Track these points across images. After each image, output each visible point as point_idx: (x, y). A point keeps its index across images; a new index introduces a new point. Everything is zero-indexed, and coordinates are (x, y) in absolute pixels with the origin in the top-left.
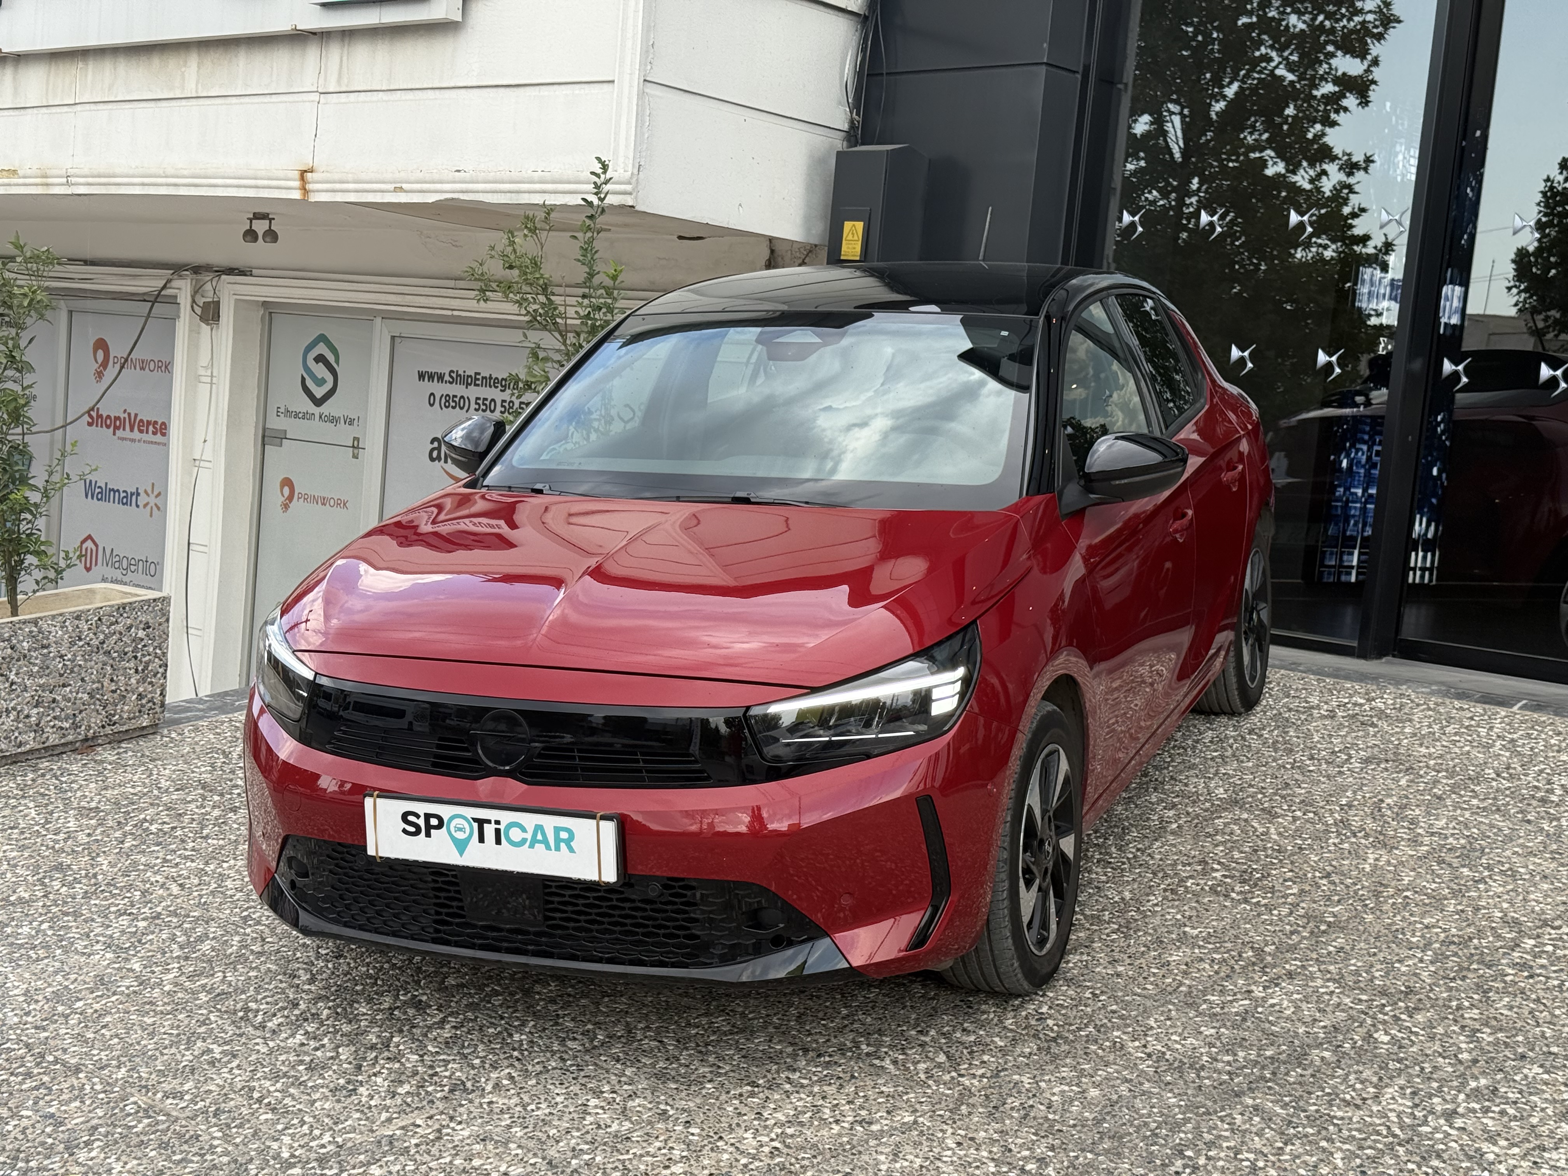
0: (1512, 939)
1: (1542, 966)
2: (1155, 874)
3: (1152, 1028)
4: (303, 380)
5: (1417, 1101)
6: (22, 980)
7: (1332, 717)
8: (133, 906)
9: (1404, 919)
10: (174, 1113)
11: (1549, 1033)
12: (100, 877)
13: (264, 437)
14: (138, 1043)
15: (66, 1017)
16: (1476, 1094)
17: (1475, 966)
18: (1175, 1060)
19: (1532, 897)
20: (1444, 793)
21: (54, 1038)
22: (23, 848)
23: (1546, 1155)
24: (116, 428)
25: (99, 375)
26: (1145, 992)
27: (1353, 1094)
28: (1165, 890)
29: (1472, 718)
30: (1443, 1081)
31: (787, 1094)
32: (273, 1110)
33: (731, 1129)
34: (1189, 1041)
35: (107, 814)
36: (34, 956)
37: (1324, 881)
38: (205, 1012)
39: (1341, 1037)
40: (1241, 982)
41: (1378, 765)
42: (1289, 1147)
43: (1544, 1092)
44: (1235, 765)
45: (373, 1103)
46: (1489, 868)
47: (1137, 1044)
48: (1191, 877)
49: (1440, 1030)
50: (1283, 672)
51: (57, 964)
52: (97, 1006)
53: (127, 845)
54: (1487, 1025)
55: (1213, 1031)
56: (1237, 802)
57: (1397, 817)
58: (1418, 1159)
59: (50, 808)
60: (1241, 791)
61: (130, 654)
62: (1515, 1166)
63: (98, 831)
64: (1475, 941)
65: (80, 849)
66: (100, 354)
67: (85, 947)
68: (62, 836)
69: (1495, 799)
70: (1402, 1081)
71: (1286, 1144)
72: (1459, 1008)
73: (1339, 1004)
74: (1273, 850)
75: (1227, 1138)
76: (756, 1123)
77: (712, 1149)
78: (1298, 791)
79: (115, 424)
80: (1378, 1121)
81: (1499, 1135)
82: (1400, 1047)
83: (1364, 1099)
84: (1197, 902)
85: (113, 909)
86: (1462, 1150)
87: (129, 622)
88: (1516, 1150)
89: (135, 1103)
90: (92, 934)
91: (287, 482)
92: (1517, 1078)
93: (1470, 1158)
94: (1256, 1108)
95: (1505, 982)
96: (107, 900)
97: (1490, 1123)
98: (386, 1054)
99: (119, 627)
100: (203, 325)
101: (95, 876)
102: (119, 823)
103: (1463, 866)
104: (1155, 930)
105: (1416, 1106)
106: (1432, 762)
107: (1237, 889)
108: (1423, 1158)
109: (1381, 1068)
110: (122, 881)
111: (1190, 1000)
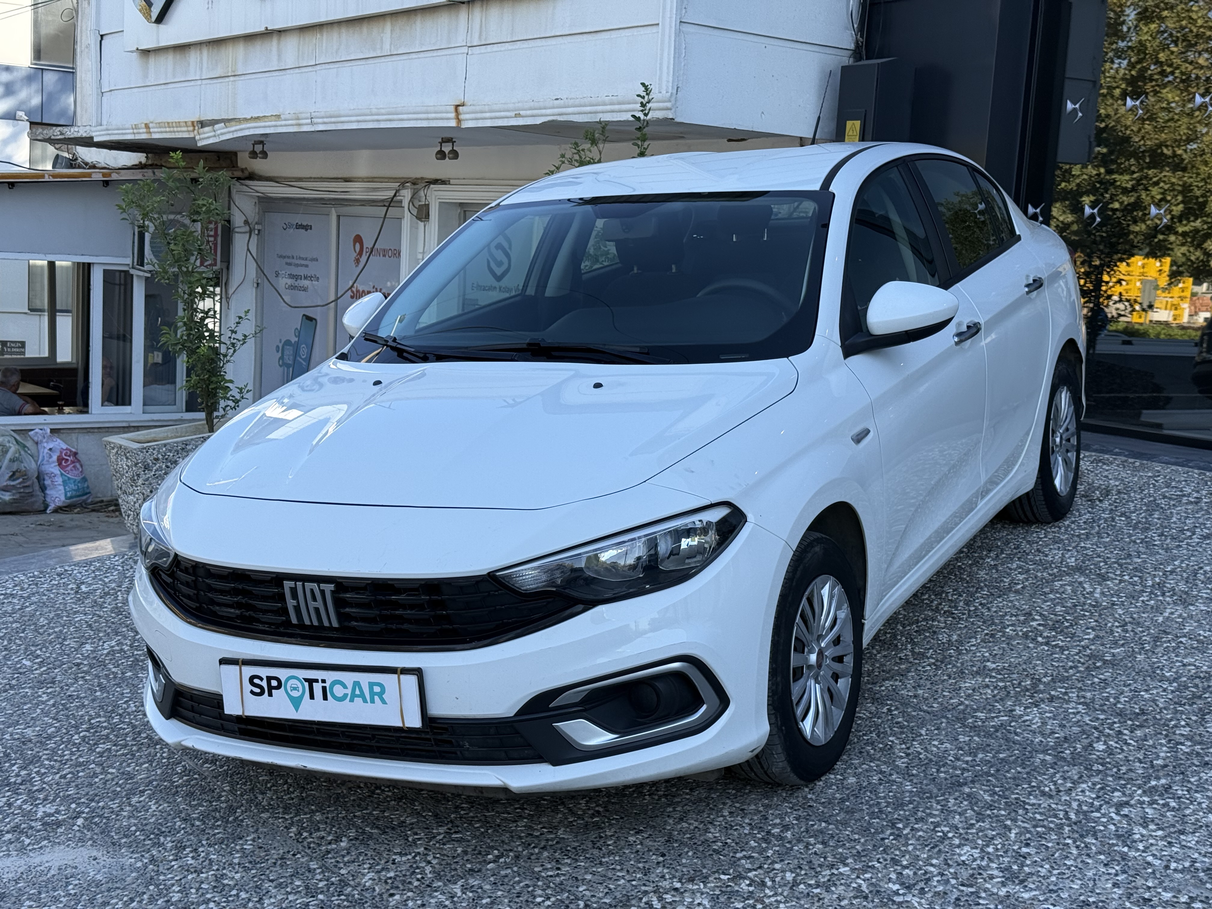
2: (984, 622)
3: (921, 735)
4: (488, 261)
5: (1101, 794)
7: (1196, 503)
9: (1169, 659)
16: (1152, 790)
17: (1207, 695)
18: (927, 757)
23: (1183, 837)
25: (357, 261)
26: (930, 709)
27: (1052, 787)
28: (987, 634)
30: (1129, 781)
34: (944, 746)
37: (1119, 630)
39: (1066, 745)
40: (1009, 703)
42: (980, 824)
44: (1095, 540)
48: (1012, 625)
54: (1191, 739)
55: (967, 739)
56: (1080, 568)
58: (1076, 836)
60: (1089, 560)
66: (358, 246)
70: (1097, 779)
71: (978, 821)
74: (1090, 605)
75: (933, 816)
78: (1136, 560)
84: (1008, 644)
86: (1117, 830)
94: (969, 795)
97: (1151, 812)
100: (419, 223)
104: (962, 664)
108: (1082, 835)
111: (962, 716)
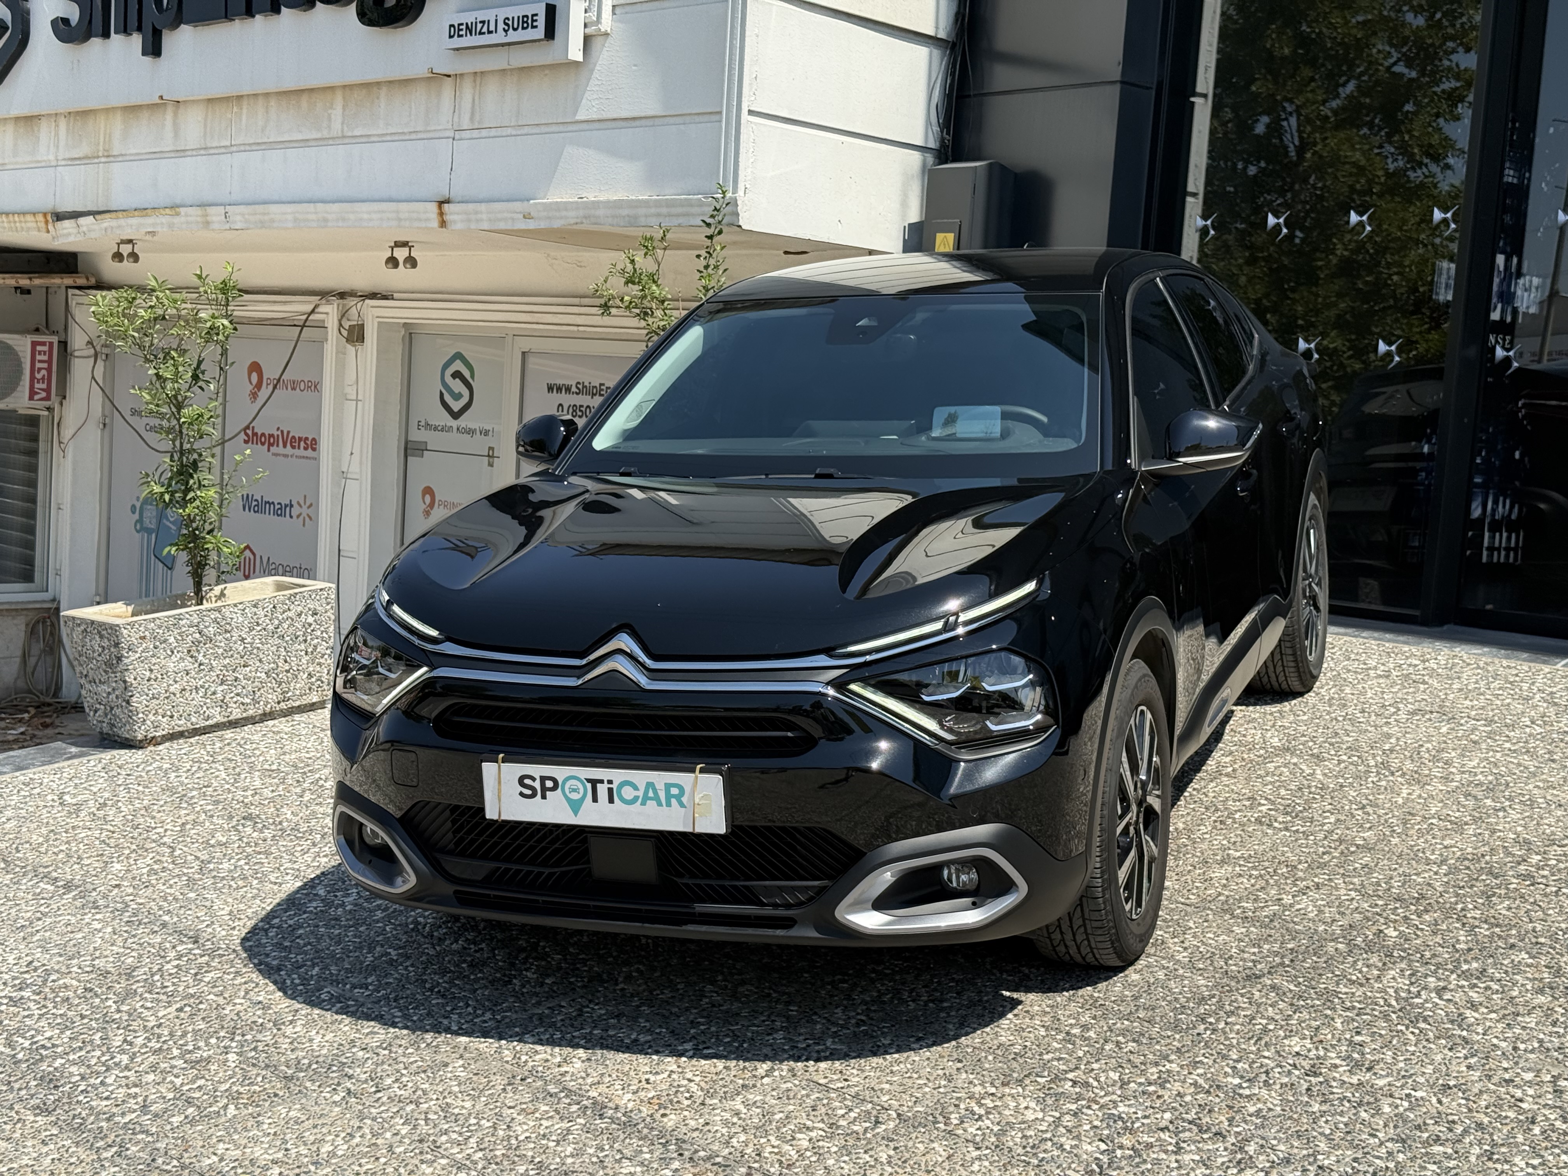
0: (1520, 856)
1: (1543, 877)
2: (1207, 808)
3: (1190, 928)
4: (442, 394)
5: (1413, 980)
6: (226, 903)
7: (1387, 677)
8: (314, 845)
9: (1426, 841)
10: (361, 999)
11: (1539, 928)
12: (285, 824)
13: (406, 449)
14: (328, 949)
15: (266, 931)
16: (1465, 975)
17: (1484, 877)
18: (1208, 951)
19: (1546, 821)
20: (1481, 738)
21: (257, 946)
22: (217, 802)
23: (1519, 1018)
24: (270, 445)
25: (254, 396)
26: (1188, 901)
27: (1360, 975)
28: (1215, 821)
29: (1517, 675)
30: (1438, 966)
31: (873, 981)
32: (443, 996)
33: (824, 1007)
34: (1221, 938)
35: (287, 774)
36: (235, 886)
37: (1360, 812)
38: (380, 925)
39: (1355, 933)
40: (1273, 892)
41: (1423, 716)
42: (1298, 1014)
43: (1525, 972)
44: (1292, 718)
45: (525, 990)
46: (1510, 799)
47: (1176, 940)
48: (1239, 811)
49: (1445, 927)
50: (1345, 638)
51: (255, 891)
52: (291, 922)
53: (306, 799)
54: (1486, 922)
55: (1244, 930)
56: (1288, 749)
57: (1435, 759)
58: (1407, 1022)
59: (238, 770)
60: (1294, 740)
61: (301, 639)
62: (1490, 1027)
63: (280, 788)
64: (1488, 858)
65: (266, 802)
66: (255, 376)
67: (277, 878)
68: (250, 793)
69: (1526, 742)
70: (1403, 966)
71: (1295, 1012)
72: (1463, 909)
73: (1357, 908)
74: (1316, 787)
75: (1244, 1009)
76: (845, 1002)
77: (808, 1022)
78: (1346, 739)
79: (269, 441)
80: (1378, 995)
81: (1481, 1004)
82: (1406, 940)
83: (1368, 979)
84: (1243, 830)
85: (299, 849)
86: (1447, 1015)
87: (299, 609)
88: (1493, 1015)
89: (329, 992)
90: (282, 868)
91: (428, 491)
92: (1505, 962)
93: (1452, 1022)
94: (1273, 987)
95: (1508, 889)
96: (291, 840)
97: (1475, 995)
98: (534, 954)
99: (290, 614)
100: (349, 346)
101: (280, 823)
102: (298, 781)
103: (1487, 798)
105: (1412, 984)
106: (1473, 713)
107: (1280, 819)
108: (1412, 1022)
109: (1386, 956)
110: (304, 827)
111: (1226, 907)
